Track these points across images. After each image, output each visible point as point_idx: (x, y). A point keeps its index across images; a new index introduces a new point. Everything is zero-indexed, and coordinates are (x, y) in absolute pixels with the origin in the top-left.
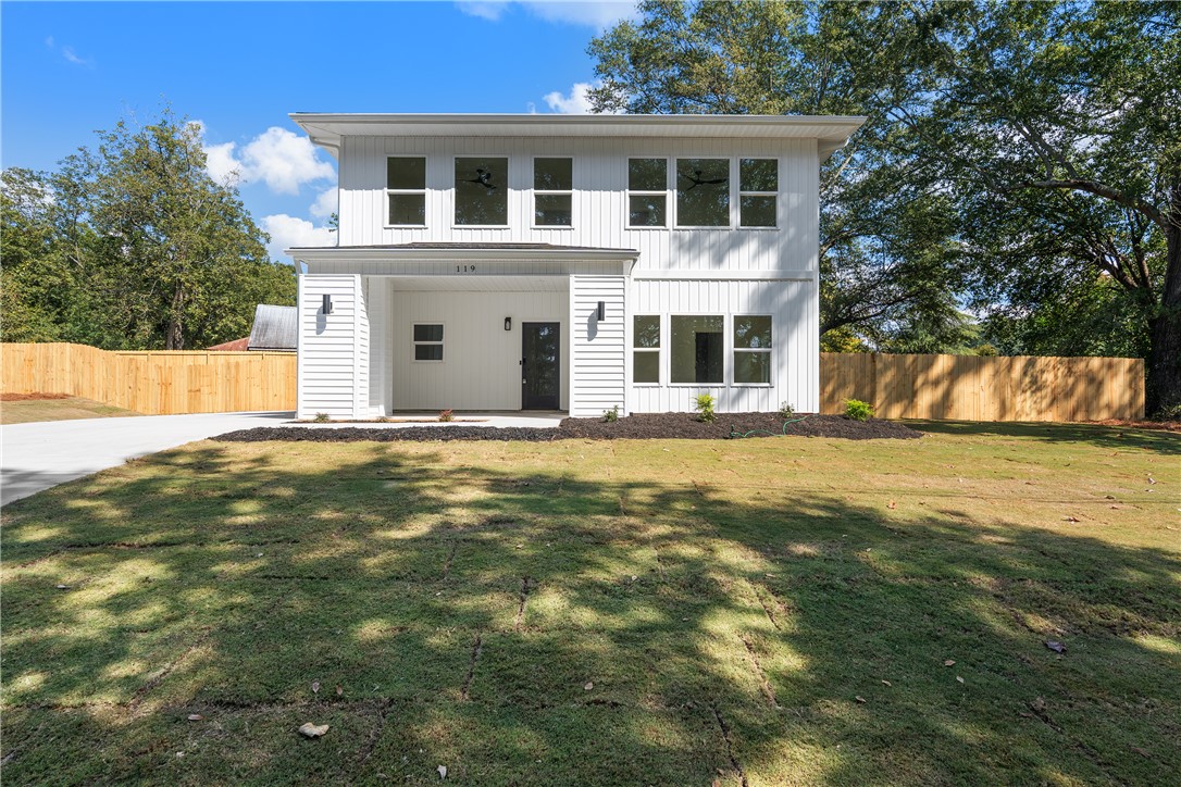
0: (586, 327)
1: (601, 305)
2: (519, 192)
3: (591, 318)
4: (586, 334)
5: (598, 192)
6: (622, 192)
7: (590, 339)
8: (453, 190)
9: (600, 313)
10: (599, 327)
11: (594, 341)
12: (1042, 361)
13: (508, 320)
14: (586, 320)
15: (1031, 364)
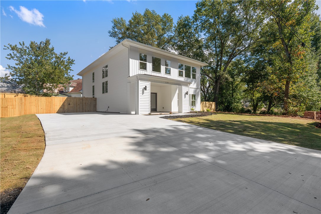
1: (187, 92)
2: (163, 66)
8: (152, 63)
11: (185, 98)
12: (207, 102)
15: (205, 103)
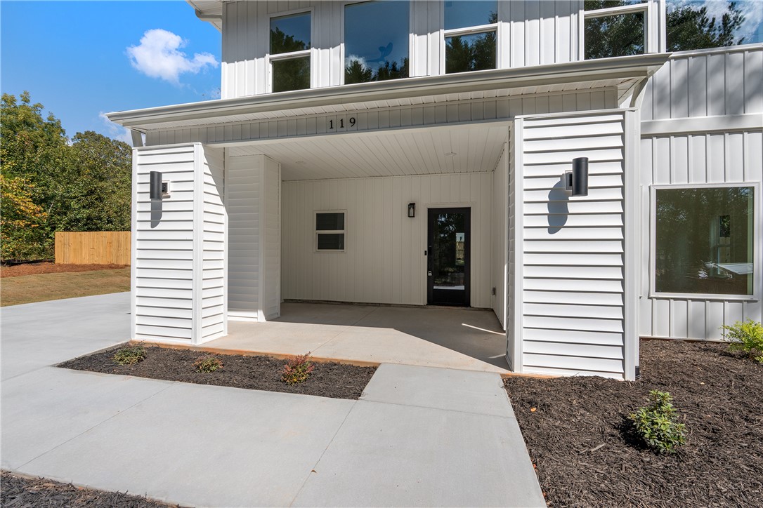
0: (544, 209)
1: (580, 165)
2: (424, 37)
3: (554, 192)
4: (545, 222)
5: (536, 22)
6: (574, 17)
7: (553, 229)
8: (342, 45)
9: (577, 181)
10: (571, 208)
11: (561, 234)
13: (412, 205)
14: (545, 196)
